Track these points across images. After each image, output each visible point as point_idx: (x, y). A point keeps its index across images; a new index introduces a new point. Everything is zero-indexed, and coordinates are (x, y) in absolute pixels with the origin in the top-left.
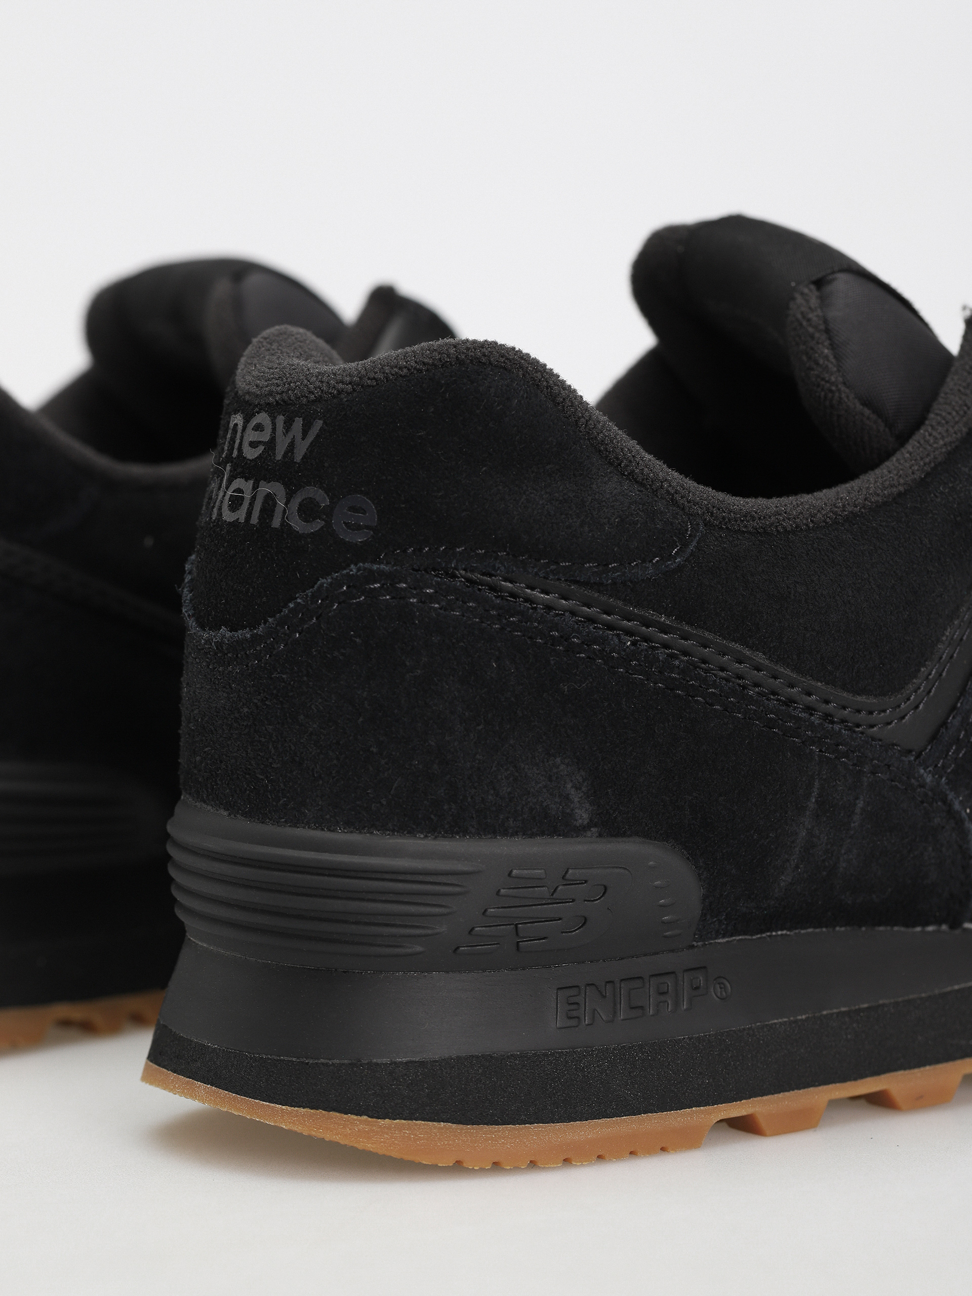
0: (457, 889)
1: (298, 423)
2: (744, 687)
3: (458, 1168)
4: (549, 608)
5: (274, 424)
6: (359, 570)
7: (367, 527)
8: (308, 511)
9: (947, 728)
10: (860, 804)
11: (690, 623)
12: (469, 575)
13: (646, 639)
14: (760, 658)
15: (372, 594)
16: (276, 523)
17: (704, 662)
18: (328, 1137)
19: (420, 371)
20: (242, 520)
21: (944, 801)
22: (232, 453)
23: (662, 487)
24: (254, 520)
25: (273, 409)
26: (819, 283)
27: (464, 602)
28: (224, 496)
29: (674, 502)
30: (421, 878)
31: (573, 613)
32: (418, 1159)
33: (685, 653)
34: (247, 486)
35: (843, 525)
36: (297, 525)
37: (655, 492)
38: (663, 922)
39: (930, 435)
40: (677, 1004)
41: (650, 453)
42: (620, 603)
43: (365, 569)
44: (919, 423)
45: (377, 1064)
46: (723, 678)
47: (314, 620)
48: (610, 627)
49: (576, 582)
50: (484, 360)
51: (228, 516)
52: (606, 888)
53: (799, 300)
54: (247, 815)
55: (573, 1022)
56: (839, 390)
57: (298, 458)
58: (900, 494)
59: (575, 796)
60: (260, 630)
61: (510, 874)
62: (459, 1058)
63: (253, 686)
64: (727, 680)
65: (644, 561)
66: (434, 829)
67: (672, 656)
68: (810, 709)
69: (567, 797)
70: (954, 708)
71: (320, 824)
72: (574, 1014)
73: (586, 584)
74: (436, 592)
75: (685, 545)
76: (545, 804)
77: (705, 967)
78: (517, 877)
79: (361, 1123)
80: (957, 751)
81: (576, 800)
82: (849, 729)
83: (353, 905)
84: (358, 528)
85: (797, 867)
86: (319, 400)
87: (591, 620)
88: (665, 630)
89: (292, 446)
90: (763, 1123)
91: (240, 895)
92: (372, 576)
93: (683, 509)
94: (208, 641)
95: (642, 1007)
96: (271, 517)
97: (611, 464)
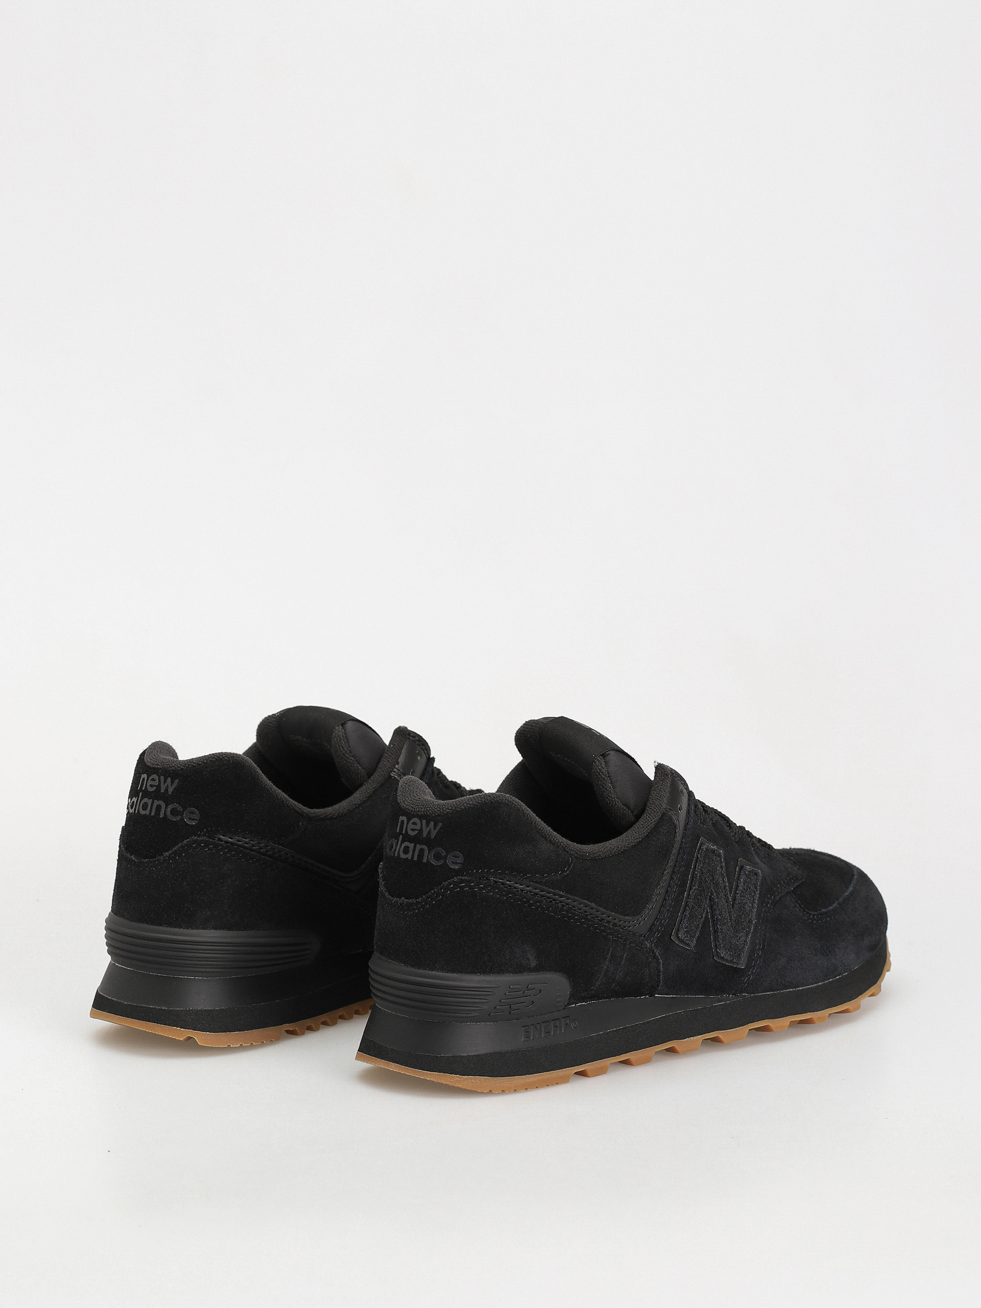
0: (491, 993)
1: (432, 823)
2: (587, 915)
3: (490, 1093)
4: (522, 890)
5: (421, 823)
6: (458, 879)
7: (460, 863)
8: (437, 857)
9: (654, 926)
10: (625, 955)
11: (570, 894)
12: (495, 879)
13: (555, 900)
14: (593, 905)
15: (462, 888)
16: (425, 860)
17: (574, 907)
18: (444, 1082)
19: (477, 806)
20: (410, 858)
21: (653, 953)
22: (402, 831)
23: (561, 845)
24: (415, 858)
25: (421, 817)
26: (604, 755)
27: (494, 890)
28: (400, 848)
29: (565, 850)
30: (479, 989)
31: (530, 892)
32: (476, 1090)
33: (568, 904)
34: (411, 846)
35: (621, 854)
36: (433, 862)
37: (558, 847)
38: (557, 1001)
39: (649, 817)
40: (560, 1031)
41: (555, 832)
42: (547, 888)
43: (460, 879)
44: (643, 811)
45: (462, 1056)
46: (580, 913)
47: (441, 897)
48: (543, 896)
49: (532, 881)
50: (500, 801)
51: (403, 856)
52: (541, 990)
53: (597, 763)
54: (413, 966)
55: (528, 1039)
56: (615, 800)
57: (433, 837)
58: (640, 841)
59: (531, 958)
60: (419, 900)
61: (509, 987)
62: (491, 1053)
63: (416, 920)
64: (582, 913)
65: (556, 873)
66: (484, 972)
67: (563, 906)
68: (608, 922)
69: (528, 959)
70: (657, 918)
71: (442, 970)
72: (528, 1036)
73: (536, 882)
74: (484, 886)
75: (569, 867)
76: (521, 961)
77: (569, 1016)
78: (512, 988)
79: (457, 1077)
80: (658, 934)
81: (532, 959)
82: (622, 929)
83: (448, 999)
84: (456, 863)
85: (602, 979)
86: (439, 815)
87: (536, 894)
88: (561, 896)
89: (429, 832)
90: (589, 1073)
91: (411, 995)
92: (462, 881)
93: (568, 852)
94: (397, 902)
95: (549, 1032)
96: (423, 858)
97: (543, 837)
